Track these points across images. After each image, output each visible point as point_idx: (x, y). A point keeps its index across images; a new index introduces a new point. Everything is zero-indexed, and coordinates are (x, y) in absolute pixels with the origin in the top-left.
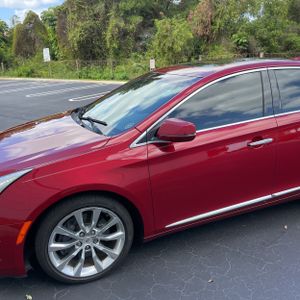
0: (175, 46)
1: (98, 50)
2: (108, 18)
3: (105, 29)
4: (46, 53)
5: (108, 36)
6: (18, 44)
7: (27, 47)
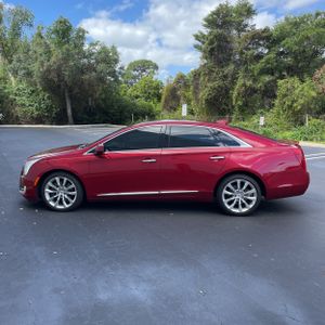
0: (295, 105)
1: (224, 106)
2: (237, 79)
3: (233, 89)
4: (184, 108)
5: (234, 94)
7: (173, 103)
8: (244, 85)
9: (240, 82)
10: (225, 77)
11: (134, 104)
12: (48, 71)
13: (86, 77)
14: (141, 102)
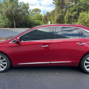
0: (85, 21)
2: (66, 13)
3: (65, 16)
5: (65, 18)
6: (44, 21)
7: (46, 21)
8: (68, 15)
9: (67, 14)
10: (63, 12)
11: (34, 22)
12: (7, 11)
13: (19, 13)
14: (36, 21)
